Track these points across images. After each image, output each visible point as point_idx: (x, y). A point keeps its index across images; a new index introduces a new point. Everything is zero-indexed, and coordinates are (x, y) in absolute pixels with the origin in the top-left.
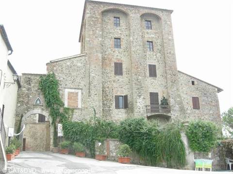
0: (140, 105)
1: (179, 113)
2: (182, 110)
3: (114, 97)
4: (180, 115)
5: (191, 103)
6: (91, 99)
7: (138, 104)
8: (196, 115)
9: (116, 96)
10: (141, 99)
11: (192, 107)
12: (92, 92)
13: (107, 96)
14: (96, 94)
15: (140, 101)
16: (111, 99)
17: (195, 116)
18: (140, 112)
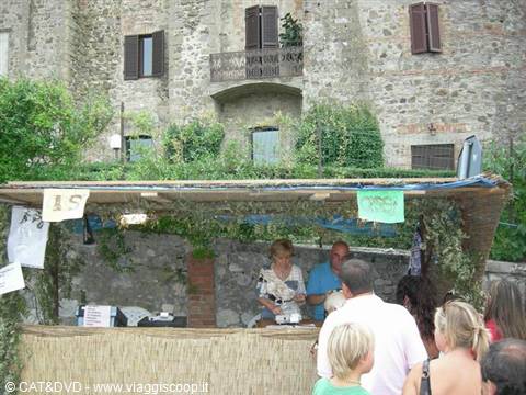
0: (191, 60)
1: (340, 73)
2: (355, 59)
3: (122, 40)
4: (343, 80)
5: (404, 33)
6: (37, 58)
7: (185, 56)
8: (422, 78)
9: (127, 37)
10: (195, 34)
11: (408, 45)
12: (40, 35)
13: (101, 40)
14: (50, 41)
15: (191, 43)
16: (114, 49)
17: (417, 82)
18: (190, 83)
